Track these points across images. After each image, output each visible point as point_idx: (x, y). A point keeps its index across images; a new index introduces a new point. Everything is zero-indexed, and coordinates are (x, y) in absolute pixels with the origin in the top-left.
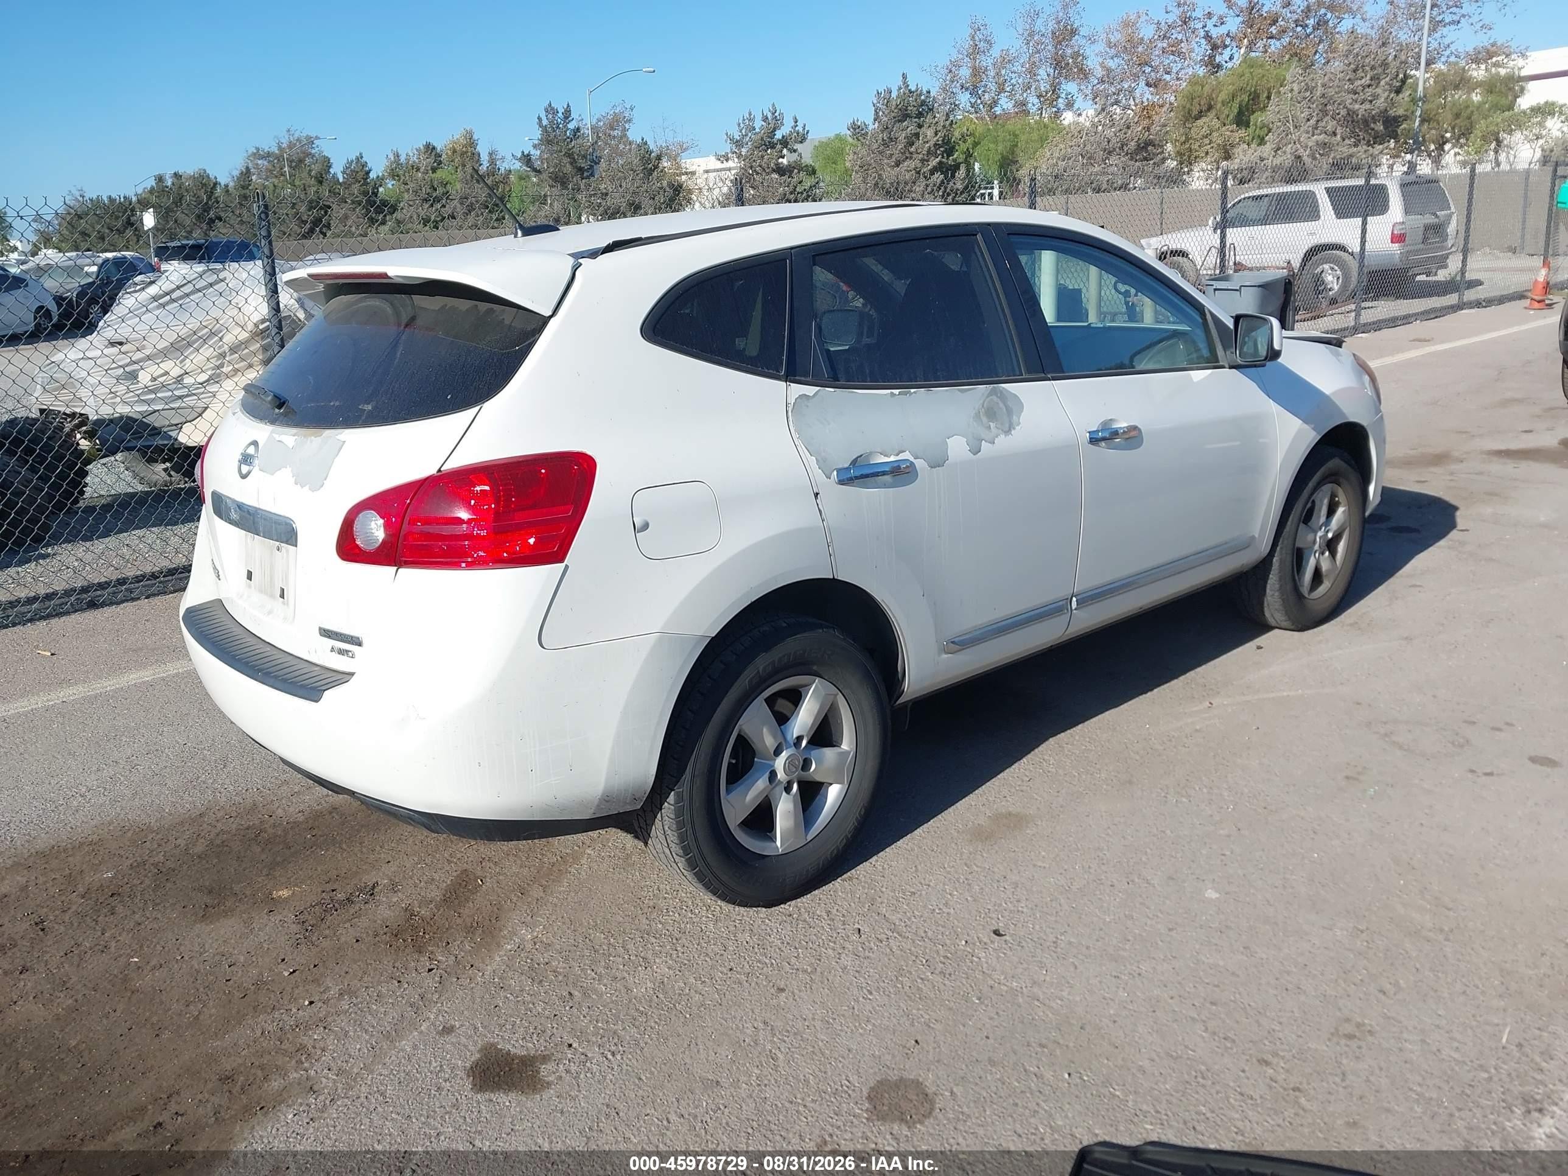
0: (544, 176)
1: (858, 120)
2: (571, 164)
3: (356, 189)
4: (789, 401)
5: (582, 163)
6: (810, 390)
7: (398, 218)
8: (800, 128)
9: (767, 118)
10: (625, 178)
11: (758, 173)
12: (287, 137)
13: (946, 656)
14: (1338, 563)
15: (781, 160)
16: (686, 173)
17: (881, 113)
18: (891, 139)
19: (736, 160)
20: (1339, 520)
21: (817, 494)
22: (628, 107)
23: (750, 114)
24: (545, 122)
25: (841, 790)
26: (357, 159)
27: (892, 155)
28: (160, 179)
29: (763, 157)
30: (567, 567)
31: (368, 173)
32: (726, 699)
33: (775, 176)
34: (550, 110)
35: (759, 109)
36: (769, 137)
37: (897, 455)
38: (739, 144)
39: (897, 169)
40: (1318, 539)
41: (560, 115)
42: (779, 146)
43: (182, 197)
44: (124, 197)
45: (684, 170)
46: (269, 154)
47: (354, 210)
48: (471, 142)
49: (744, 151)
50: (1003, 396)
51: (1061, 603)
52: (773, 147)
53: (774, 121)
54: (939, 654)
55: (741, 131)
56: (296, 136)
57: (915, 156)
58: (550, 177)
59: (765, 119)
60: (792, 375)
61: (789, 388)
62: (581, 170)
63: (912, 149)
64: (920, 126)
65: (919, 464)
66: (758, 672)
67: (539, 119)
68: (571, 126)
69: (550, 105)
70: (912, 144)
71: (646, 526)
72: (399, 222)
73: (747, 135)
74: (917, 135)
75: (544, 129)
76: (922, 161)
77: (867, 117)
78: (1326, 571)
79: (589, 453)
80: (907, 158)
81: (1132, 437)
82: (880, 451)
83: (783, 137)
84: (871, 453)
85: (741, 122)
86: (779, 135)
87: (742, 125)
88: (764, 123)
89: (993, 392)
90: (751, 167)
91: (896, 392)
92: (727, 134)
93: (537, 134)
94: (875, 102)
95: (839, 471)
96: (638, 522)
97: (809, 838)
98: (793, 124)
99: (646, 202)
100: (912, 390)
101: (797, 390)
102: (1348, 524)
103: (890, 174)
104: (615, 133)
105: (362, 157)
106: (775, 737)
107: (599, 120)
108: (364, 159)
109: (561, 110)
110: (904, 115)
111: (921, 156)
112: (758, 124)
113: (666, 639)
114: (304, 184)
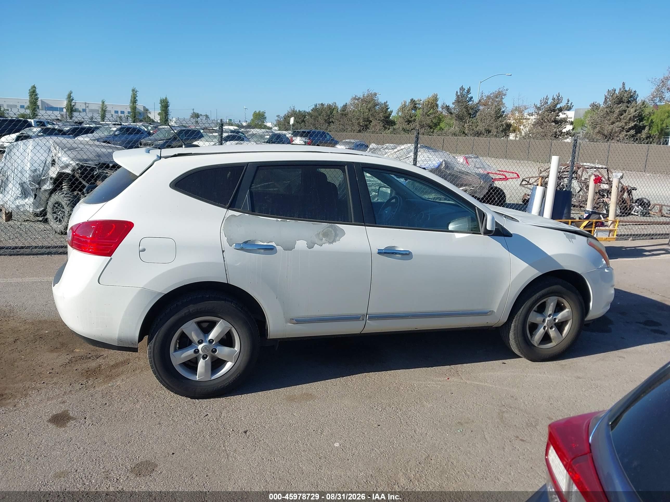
0: (454, 115)
1: (596, 102)
2: (466, 111)
3: (381, 115)
4: (226, 216)
5: (471, 111)
6: (237, 214)
7: (394, 128)
8: (569, 104)
9: (555, 99)
10: (487, 119)
11: (545, 122)
12: (367, 92)
13: (290, 324)
14: (563, 335)
15: (557, 117)
16: (526, 119)
17: (608, 100)
18: (611, 112)
19: (536, 116)
20: (564, 315)
21: (224, 251)
22: (506, 89)
23: (547, 97)
24: (459, 94)
25: (232, 364)
26: (385, 103)
27: (610, 119)
28: (316, 106)
29: (548, 115)
30: (111, 259)
31: (388, 109)
32: (173, 317)
33: (554, 124)
34: (462, 89)
35: (551, 95)
36: (553, 107)
37: (268, 243)
38: (539, 109)
39: (612, 126)
40: (546, 321)
41: (466, 91)
42: (557, 111)
43: (322, 112)
44: (304, 111)
45: (525, 118)
46: (359, 98)
47: (379, 123)
48: (435, 99)
49: (540, 112)
50: (336, 229)
51: (359, 316)
52: (554, 111)
53: (559, 100)
54: (286, 323)
55: (541, 104)
56: (371, 92)
57: (622, 121)
58: (456, 116)
59: (554, 99)
60: (231, 207)
61: (228, 212)
62: (470, 114)
63: (622, 117)
64: (628, 107)
65: (278, 248)
66: (189, 311)
67: (457, 92)
68: (469, 96)
69: (462, 87)
70: (622, 115)
71: (144, 250)
72: (394, 129)
73: (543, 105)
74: (625, 111)
75: (458, 96)
76: (626, 123)
77: (600, 101)
78: (553, 337)
79: (133, 222)
80: (618, 121)
81: (406, 255)
82: (260, 240)
83: (560, 107)
84: (255, 240)
85: (542, 99)
86: (558, 106)
87: (542, 101)
88: (552, 101)
89: (331, 227)
90: (542, 119)
91: (280, 220)
92: (535, 104)
93: (454, 98)
94: (606, 94)
95: (236, 244)
96: (141, 248)
97: (213, 378)
98: (567, 102)
99: (494, 131)
100: (288, 220)
101: (231, 212)
102: (571, 317)
103: (608, 128)
104: (497, 100)
105: (387, 103)
106: (198, 336)
107: (491, 94)
108: (388, 104)
109: (466, 89)
110: (620, 101)
111: (625, 121)
112: (550, 101)
113: (144, 291)
114: (364, 112)
